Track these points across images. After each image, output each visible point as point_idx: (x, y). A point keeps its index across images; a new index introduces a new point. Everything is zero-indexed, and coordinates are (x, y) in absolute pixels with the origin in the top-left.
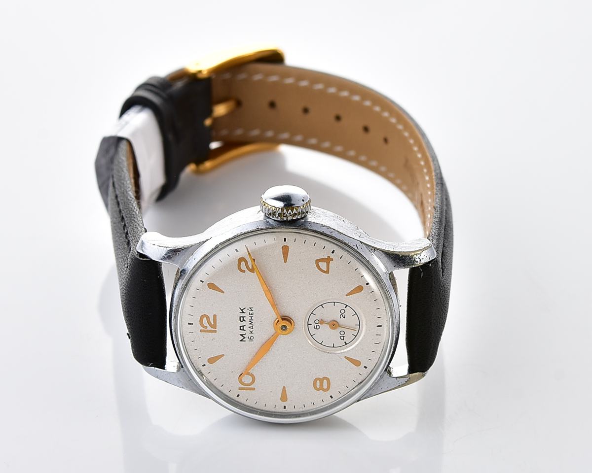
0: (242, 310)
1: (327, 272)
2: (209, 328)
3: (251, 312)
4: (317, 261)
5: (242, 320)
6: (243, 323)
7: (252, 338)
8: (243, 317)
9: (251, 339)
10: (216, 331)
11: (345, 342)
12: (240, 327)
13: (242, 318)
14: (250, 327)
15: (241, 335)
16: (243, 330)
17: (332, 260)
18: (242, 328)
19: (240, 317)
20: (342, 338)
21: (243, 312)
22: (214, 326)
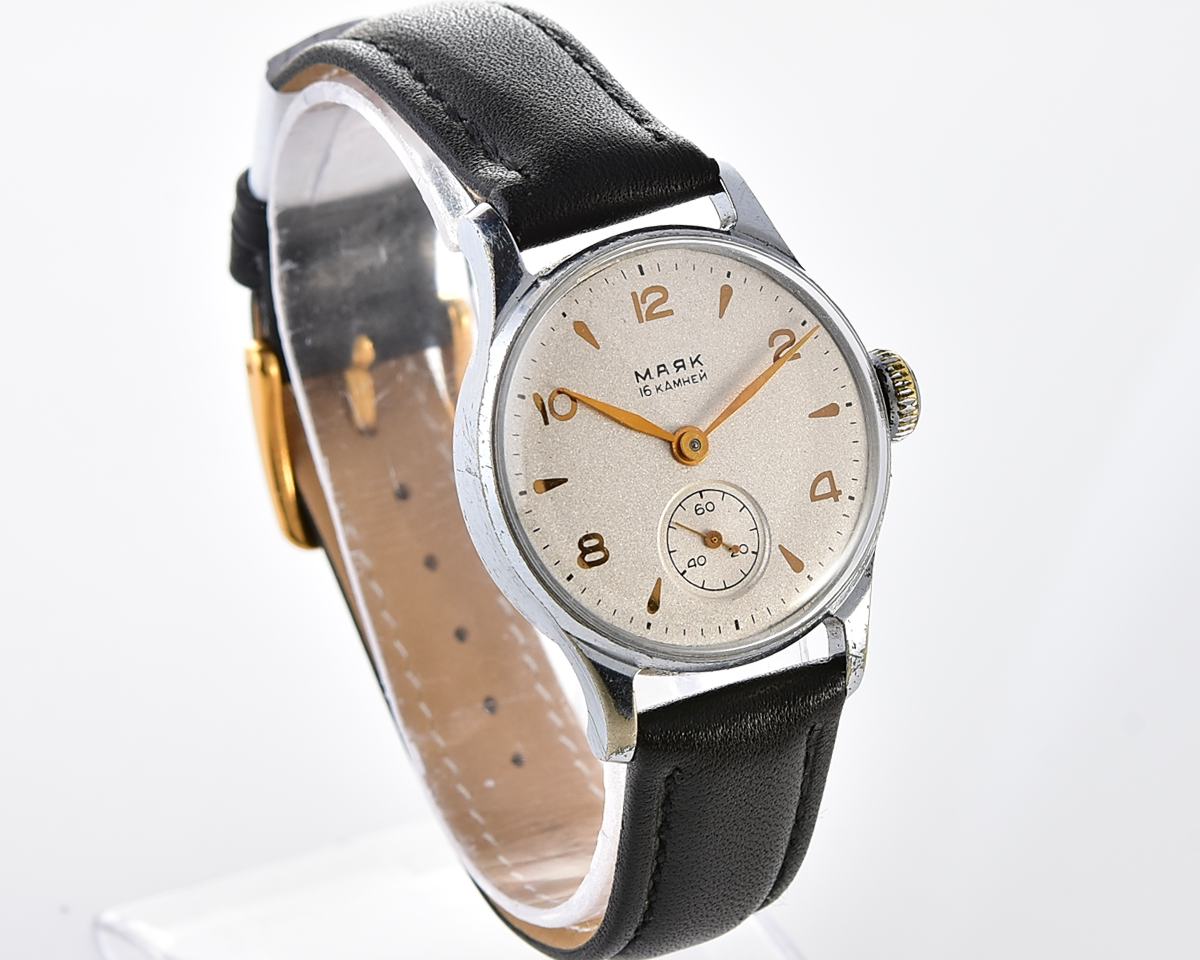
0: (696, 360)
1: (814, 498)
2: (644, 308)
3: (697, 378)
4: (829, 474)
5: (678, 364)
6: (671, 368)
7: (648, 393)
8: (684, 366)
9: (645, 391)
10: (641, 320)
11: (685, 572)
12: (663, 365)
13: (680, 364)
14: (667, 383)
15: (648, 370)
16: (659, 372)
17: (836, 500)
18: (662, 369)
19: (682, 360)
20: (692, 563)
21: (693, 363)
22: (651, 316)
